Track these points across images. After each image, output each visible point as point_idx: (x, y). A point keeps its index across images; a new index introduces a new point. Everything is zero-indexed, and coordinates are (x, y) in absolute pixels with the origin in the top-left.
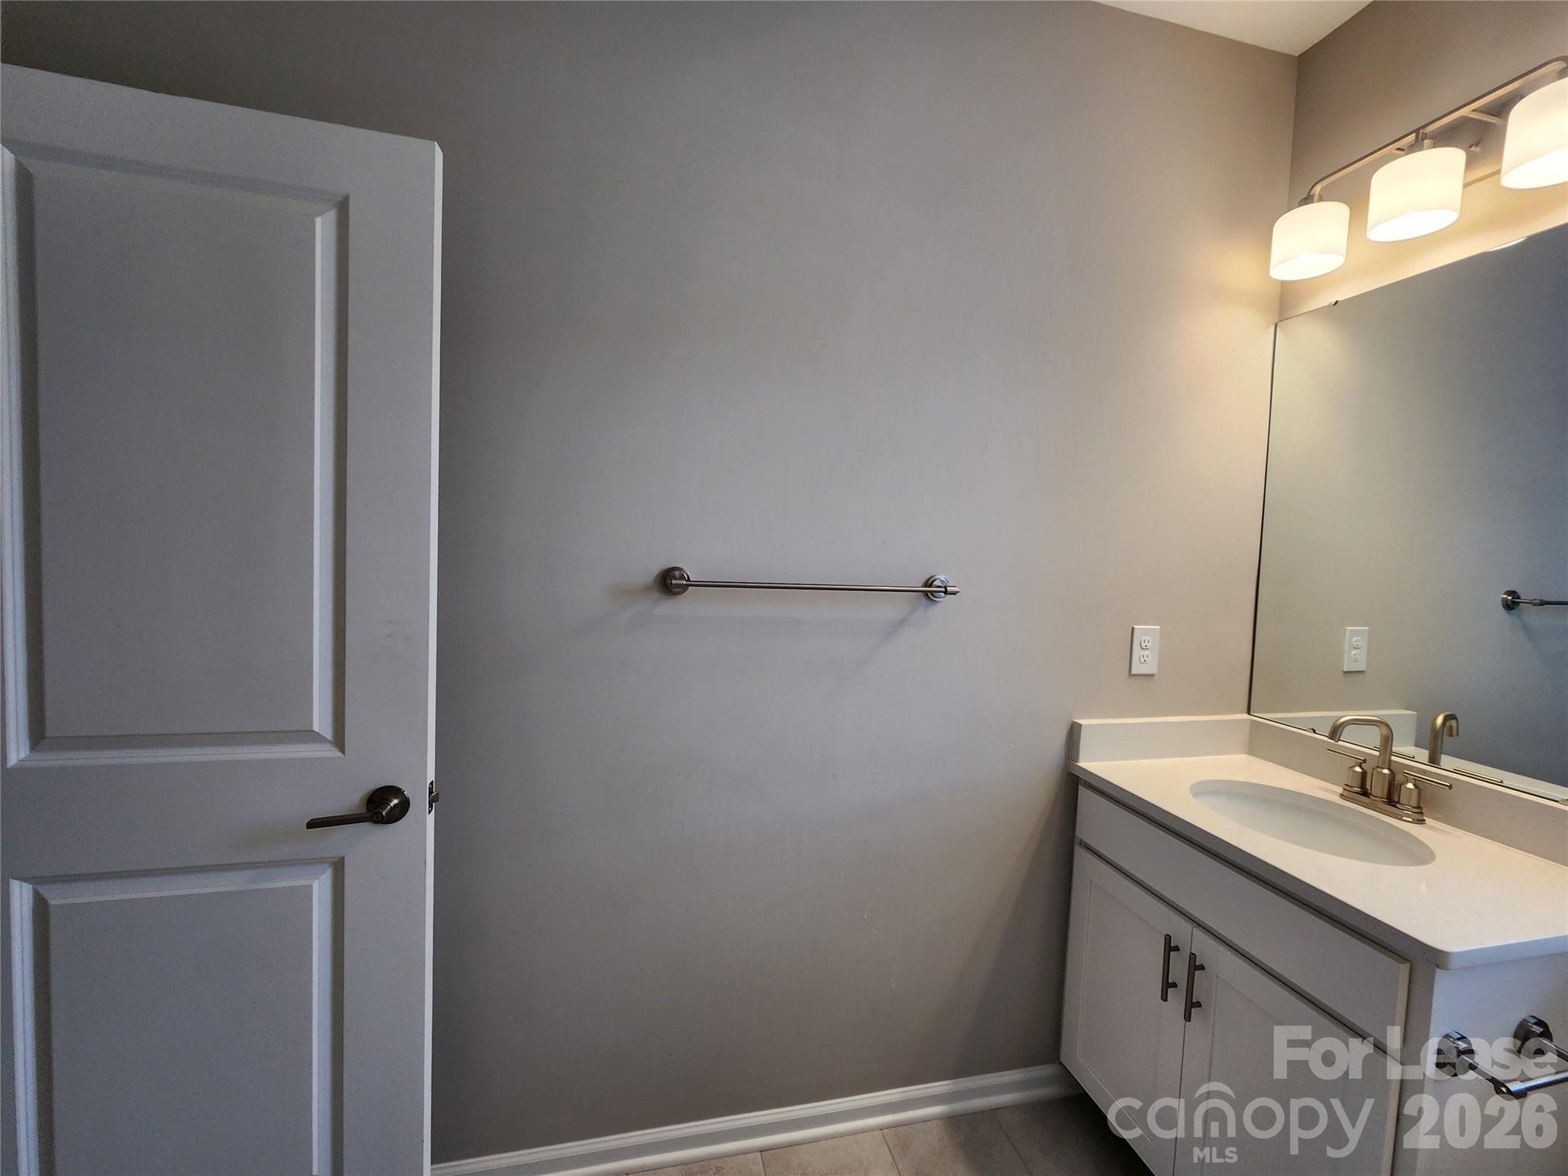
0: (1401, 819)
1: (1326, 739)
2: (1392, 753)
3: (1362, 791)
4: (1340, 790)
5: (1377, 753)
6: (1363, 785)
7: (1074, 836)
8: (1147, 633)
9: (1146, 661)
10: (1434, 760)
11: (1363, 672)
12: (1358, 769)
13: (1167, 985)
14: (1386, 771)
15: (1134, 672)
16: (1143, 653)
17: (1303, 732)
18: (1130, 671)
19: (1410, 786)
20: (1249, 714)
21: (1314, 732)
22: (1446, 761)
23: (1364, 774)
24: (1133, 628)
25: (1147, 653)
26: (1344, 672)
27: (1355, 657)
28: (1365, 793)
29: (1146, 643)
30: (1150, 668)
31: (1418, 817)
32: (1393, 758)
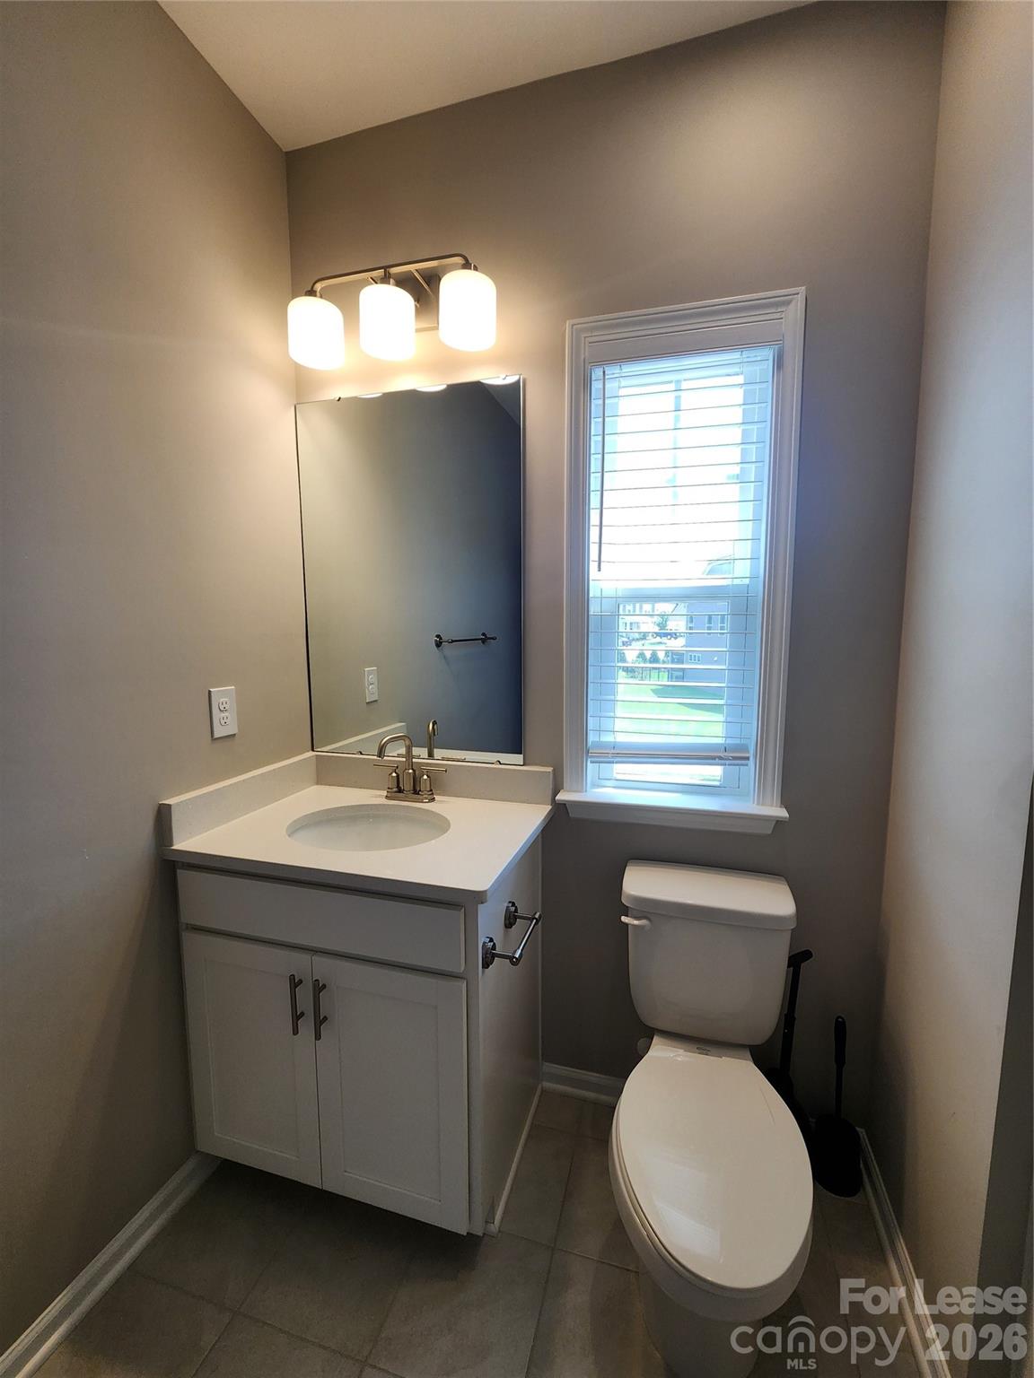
0: (422, 802)
1: (375, 757)
2: (413, 757)
3: (398, 791)
4: (385, 793)
5: (404, 759)
6: (398, 786)
7: (178, 923)
8: (224, 695)
9: (226, 724)
10: (431, 755)
11: (376, 701)
12: (394, 774)
13: (297, 1017)
14: (411, 771)
15: (217, 735)
16: (223, 715)
17: (354, 756)
18: (212, 736)
19: (425, 777)
20: (313, 750)
21: (361, 754)
22: (438, 753)
23: (398, 776)
24: (210, 691)
25: (226, 714)
26: (368, 703)
27: (372, 692)
28: (400, 791)
29: (225, 705)
30: (232, 729)
31: (431, 797)
32: (414, 760)
